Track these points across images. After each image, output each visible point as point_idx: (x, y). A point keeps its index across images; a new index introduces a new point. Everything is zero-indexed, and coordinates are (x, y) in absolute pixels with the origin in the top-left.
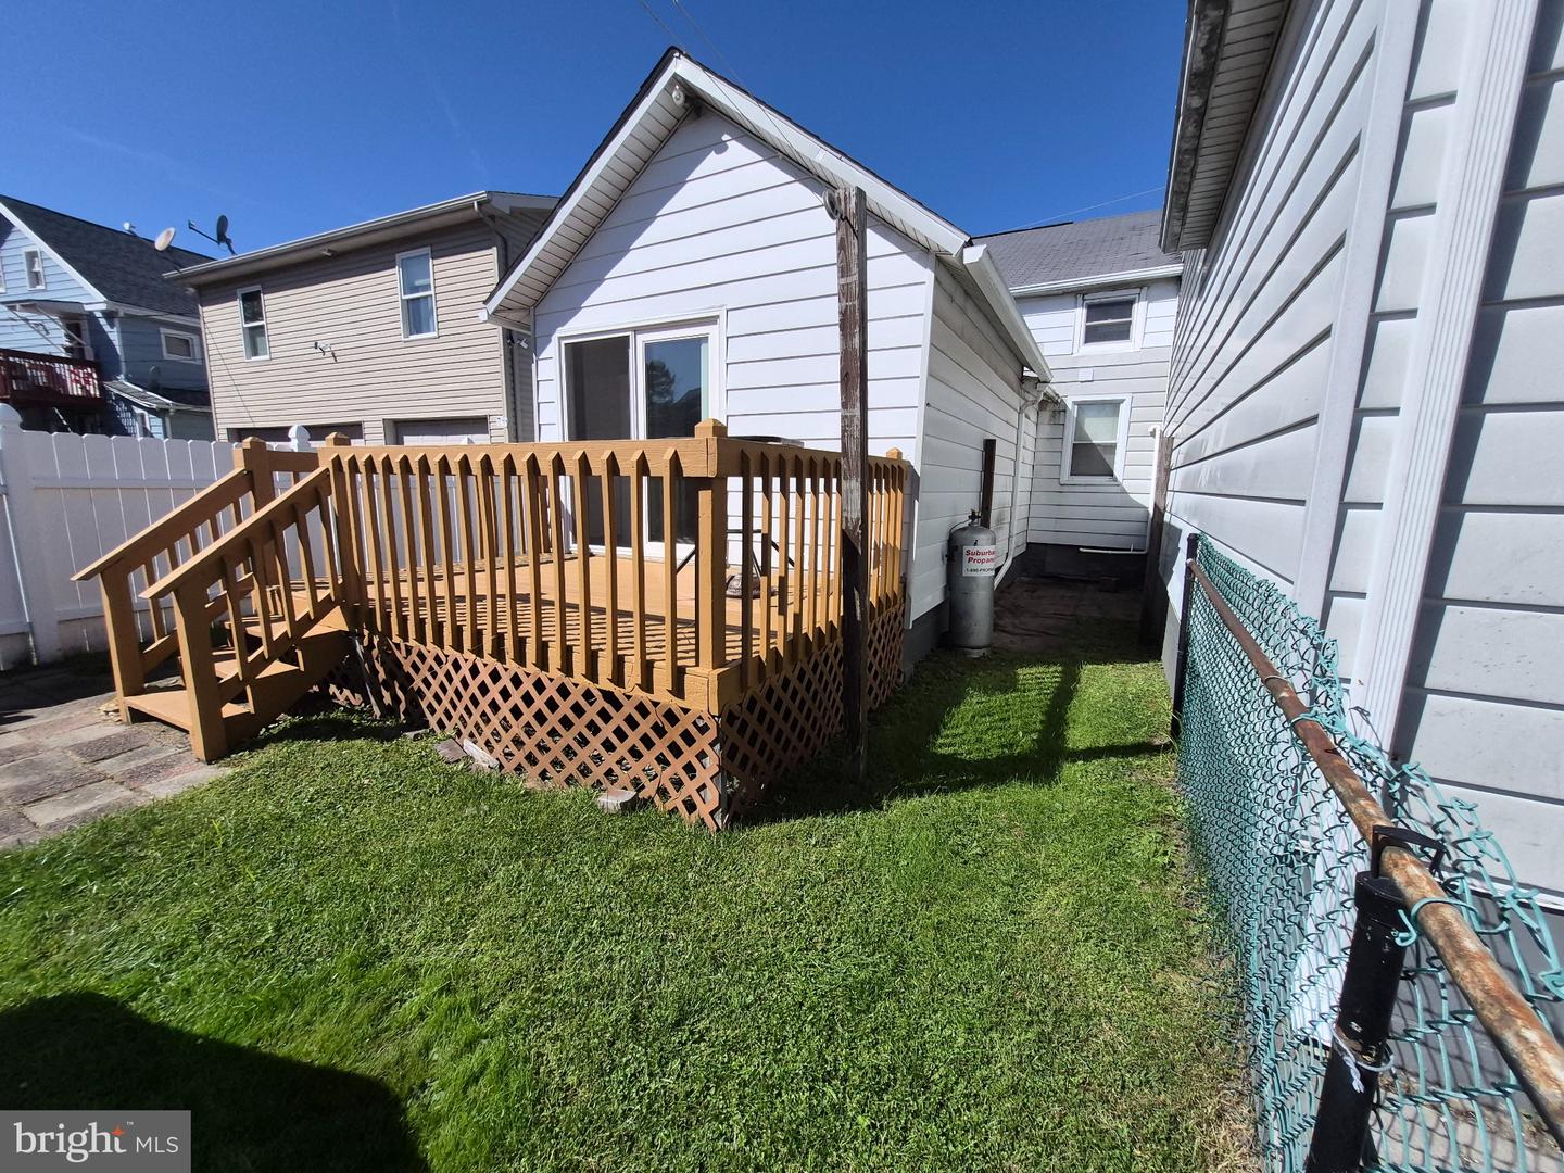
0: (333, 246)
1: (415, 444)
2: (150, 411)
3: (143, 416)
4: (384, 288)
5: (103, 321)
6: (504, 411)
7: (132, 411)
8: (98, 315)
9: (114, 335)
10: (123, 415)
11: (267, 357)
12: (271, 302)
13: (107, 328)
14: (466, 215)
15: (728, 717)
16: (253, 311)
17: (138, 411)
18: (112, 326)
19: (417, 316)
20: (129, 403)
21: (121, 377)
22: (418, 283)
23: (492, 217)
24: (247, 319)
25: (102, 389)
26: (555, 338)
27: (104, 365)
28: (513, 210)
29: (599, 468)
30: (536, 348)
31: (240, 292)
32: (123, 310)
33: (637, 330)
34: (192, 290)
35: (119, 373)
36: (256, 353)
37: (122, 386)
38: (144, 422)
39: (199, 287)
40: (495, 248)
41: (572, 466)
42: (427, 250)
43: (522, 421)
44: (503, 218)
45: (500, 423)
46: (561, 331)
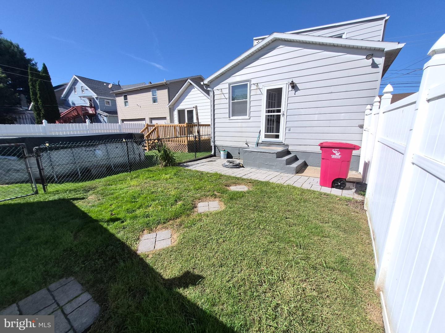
0: (141, 88)
1: (154, 122)
2: (105, 116)
3: (103, 117)
4: (148, 95)
5: (95, 99)
6: (169, 116)
7: (101, 116)
8: (95, 98)
9: (98, 102)
10: (99, 117)
11: (128, 107)
12: (129, 97)
13: (96, 100)
14: (163, 84)
15: (188, 144)
16: (126, 98)
17: (102, 116)
18: (97, 100)
19: (155, 101)
20: (100, 115)
21: (99, 110)
22: (154, 94)
23: (167, 84)
24: (125, 100)
25: (95, 112)
26: (176, 109)
27: (95, 107)
28: (170, 83)
29: (181, 126)
30: (174, 110)
31: (123, 95)
32: (99, 97)
33: (186, 109)
34: (115, 95)
35: (99, 109)
36: (126, 106)
37: (99, 111)
38: (103, 118)
39: (116, 94)
40: (167, 89)
41: (179, 126)
42: (156, 89)
43: (172, 120)
44: (168, 84)
45: (168, 118)
46: (177, 108)
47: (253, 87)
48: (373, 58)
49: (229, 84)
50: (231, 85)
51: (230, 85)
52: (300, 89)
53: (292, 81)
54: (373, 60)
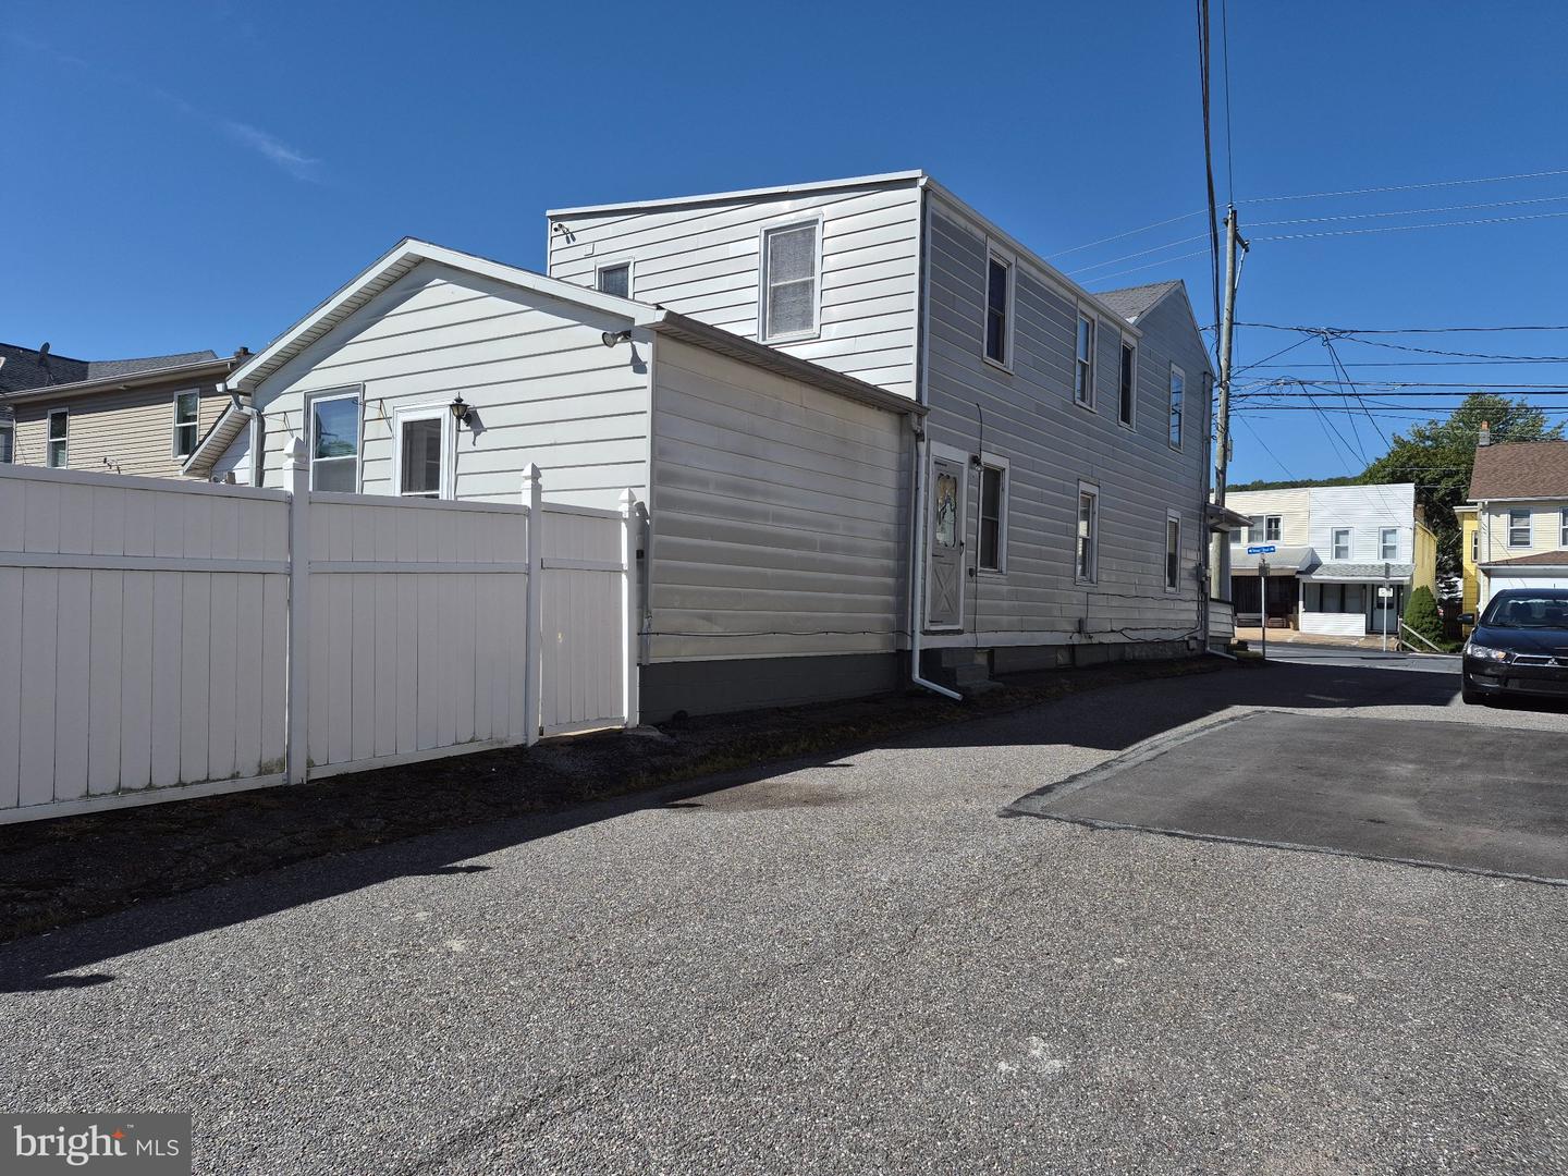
0: (129, 384)
4: (161, 417)
12: (79, 422)
14: (225, 369)
16: (60, 427)
19: (186, 442)
22: (189, 414)
24: (53, 435)
34: (11, 409)
39: (17, 407)
42: (197, 391)
47: (371, 412)
48: (634, 343)
49: (308, 398)
50: (313, 401)
51: (311, 397)
52: (485, 426)
53: (459, 400)
54: (634, 348)
